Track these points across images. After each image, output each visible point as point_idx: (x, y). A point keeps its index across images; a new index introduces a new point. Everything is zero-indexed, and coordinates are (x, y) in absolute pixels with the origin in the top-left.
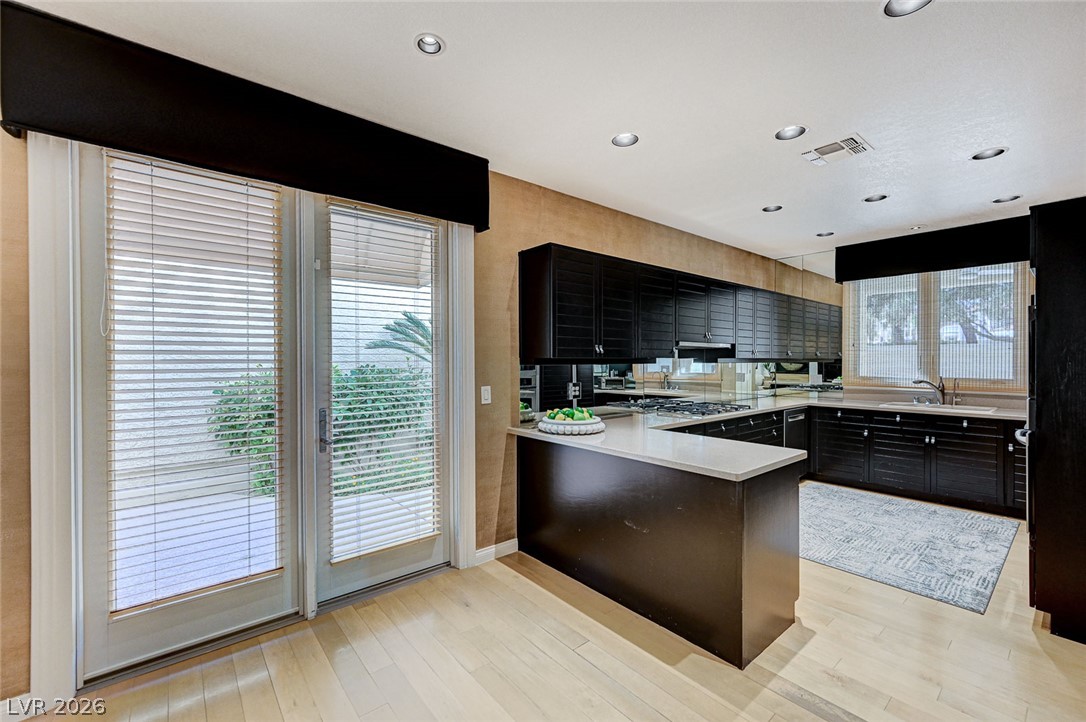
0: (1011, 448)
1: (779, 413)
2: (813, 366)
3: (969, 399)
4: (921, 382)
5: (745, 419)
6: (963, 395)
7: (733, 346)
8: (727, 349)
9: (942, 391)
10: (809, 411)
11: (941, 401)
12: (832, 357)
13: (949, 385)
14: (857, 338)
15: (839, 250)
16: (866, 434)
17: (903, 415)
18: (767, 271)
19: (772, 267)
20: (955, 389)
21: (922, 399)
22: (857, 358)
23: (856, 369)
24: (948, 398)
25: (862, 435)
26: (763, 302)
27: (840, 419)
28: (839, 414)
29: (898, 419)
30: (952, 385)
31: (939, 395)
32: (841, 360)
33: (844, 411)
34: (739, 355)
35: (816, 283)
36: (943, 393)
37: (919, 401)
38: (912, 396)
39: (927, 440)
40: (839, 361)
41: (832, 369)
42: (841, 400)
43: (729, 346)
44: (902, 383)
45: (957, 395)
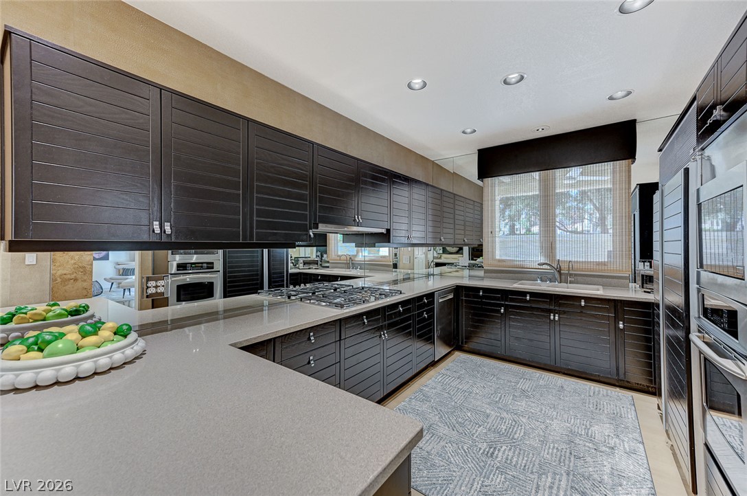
0: (621, 326)
1: (431, 296)
2: (466, 249)
3: (579, 278)
4: (544, 264)
5: (394, 306)
6: (576, 275)
7: (388, 231)
8: (382, 233)
9: (559, 272)
10: (458, 290)
11: (559, 280)
12: (476, 243)
13: (564, 267)
14: (494, 227)
16: (502, 311)
17: (531, 294)
18: (427, 169)
20: (569, 270)
21: (543, 278)
22: (494, 243)
23: (493, 253)
24: (563, 277)
25: (499, 311)
27: (483, 297)
28: (481, 293)
29: (528, 298)
30: (566, 266)
31: (557, 275)
32: (482, 245)
33: (484, 290)
34: (393, 239)
36: (561, 273)
37: (541, 280)
38: (536, 276)
39: (552, 317)
41: (477, 252)
42: (482, 278)
43: (384, 231)
44: (528, 264)
45: (571, 275)
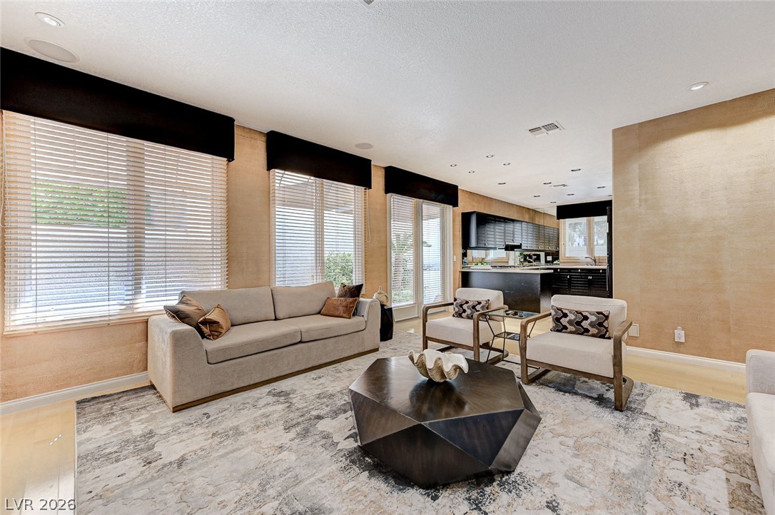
3: (603, 264)
4: (588, 258)
7: (521, 244)
13: (597, 259)
14: (565, 241)
15: (558, 207)
16: (568, 277)
17: (581, 269)
18: (529, 214)
19: (531, 211)
20: (599, 260)
21: (587, 264)
22: (565, 249)
23: (564, 255)
24: (597, 263)
26: (530, 226)
29: (579, 271)
33: (560, 269)
34: (523, 248)
35: (548, 218)
36: (595, 262)
39: (589, 278)
40: (558, 252)
43: (519, 244)
